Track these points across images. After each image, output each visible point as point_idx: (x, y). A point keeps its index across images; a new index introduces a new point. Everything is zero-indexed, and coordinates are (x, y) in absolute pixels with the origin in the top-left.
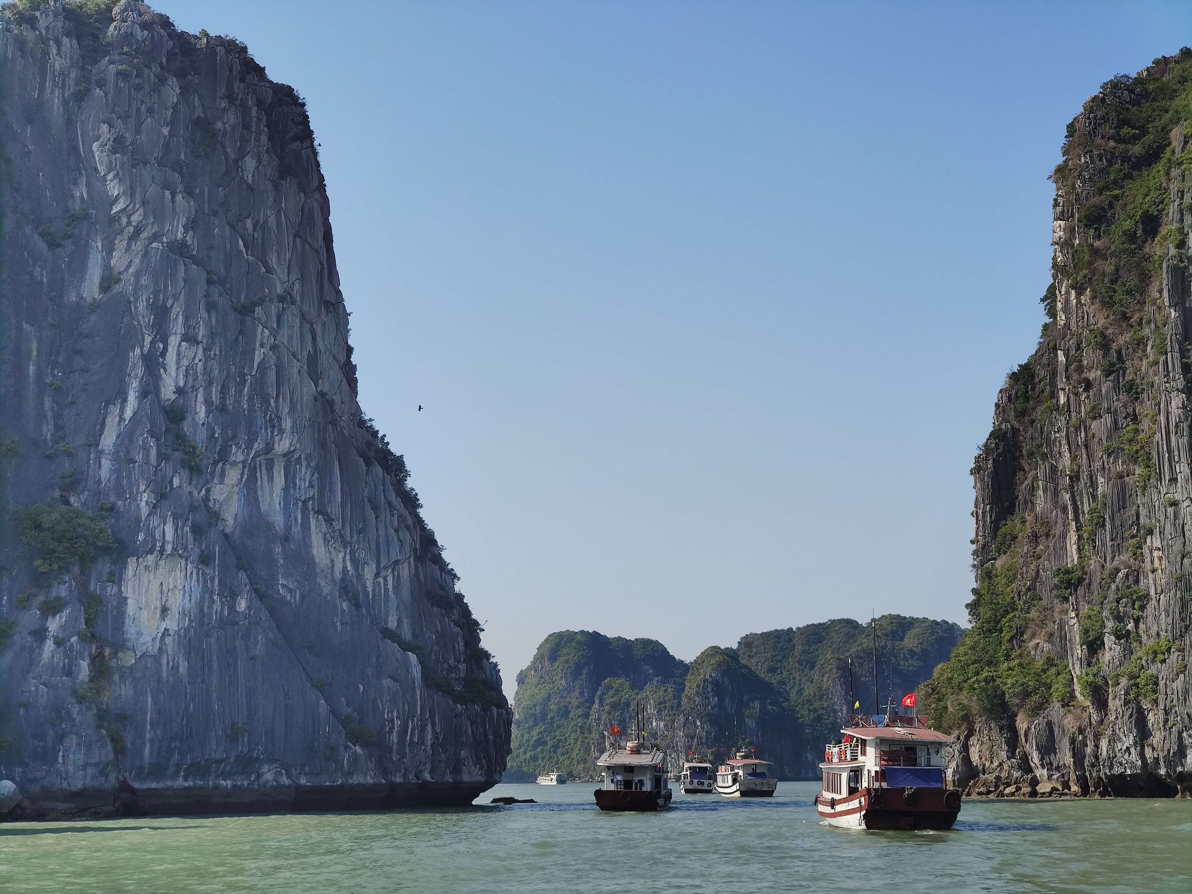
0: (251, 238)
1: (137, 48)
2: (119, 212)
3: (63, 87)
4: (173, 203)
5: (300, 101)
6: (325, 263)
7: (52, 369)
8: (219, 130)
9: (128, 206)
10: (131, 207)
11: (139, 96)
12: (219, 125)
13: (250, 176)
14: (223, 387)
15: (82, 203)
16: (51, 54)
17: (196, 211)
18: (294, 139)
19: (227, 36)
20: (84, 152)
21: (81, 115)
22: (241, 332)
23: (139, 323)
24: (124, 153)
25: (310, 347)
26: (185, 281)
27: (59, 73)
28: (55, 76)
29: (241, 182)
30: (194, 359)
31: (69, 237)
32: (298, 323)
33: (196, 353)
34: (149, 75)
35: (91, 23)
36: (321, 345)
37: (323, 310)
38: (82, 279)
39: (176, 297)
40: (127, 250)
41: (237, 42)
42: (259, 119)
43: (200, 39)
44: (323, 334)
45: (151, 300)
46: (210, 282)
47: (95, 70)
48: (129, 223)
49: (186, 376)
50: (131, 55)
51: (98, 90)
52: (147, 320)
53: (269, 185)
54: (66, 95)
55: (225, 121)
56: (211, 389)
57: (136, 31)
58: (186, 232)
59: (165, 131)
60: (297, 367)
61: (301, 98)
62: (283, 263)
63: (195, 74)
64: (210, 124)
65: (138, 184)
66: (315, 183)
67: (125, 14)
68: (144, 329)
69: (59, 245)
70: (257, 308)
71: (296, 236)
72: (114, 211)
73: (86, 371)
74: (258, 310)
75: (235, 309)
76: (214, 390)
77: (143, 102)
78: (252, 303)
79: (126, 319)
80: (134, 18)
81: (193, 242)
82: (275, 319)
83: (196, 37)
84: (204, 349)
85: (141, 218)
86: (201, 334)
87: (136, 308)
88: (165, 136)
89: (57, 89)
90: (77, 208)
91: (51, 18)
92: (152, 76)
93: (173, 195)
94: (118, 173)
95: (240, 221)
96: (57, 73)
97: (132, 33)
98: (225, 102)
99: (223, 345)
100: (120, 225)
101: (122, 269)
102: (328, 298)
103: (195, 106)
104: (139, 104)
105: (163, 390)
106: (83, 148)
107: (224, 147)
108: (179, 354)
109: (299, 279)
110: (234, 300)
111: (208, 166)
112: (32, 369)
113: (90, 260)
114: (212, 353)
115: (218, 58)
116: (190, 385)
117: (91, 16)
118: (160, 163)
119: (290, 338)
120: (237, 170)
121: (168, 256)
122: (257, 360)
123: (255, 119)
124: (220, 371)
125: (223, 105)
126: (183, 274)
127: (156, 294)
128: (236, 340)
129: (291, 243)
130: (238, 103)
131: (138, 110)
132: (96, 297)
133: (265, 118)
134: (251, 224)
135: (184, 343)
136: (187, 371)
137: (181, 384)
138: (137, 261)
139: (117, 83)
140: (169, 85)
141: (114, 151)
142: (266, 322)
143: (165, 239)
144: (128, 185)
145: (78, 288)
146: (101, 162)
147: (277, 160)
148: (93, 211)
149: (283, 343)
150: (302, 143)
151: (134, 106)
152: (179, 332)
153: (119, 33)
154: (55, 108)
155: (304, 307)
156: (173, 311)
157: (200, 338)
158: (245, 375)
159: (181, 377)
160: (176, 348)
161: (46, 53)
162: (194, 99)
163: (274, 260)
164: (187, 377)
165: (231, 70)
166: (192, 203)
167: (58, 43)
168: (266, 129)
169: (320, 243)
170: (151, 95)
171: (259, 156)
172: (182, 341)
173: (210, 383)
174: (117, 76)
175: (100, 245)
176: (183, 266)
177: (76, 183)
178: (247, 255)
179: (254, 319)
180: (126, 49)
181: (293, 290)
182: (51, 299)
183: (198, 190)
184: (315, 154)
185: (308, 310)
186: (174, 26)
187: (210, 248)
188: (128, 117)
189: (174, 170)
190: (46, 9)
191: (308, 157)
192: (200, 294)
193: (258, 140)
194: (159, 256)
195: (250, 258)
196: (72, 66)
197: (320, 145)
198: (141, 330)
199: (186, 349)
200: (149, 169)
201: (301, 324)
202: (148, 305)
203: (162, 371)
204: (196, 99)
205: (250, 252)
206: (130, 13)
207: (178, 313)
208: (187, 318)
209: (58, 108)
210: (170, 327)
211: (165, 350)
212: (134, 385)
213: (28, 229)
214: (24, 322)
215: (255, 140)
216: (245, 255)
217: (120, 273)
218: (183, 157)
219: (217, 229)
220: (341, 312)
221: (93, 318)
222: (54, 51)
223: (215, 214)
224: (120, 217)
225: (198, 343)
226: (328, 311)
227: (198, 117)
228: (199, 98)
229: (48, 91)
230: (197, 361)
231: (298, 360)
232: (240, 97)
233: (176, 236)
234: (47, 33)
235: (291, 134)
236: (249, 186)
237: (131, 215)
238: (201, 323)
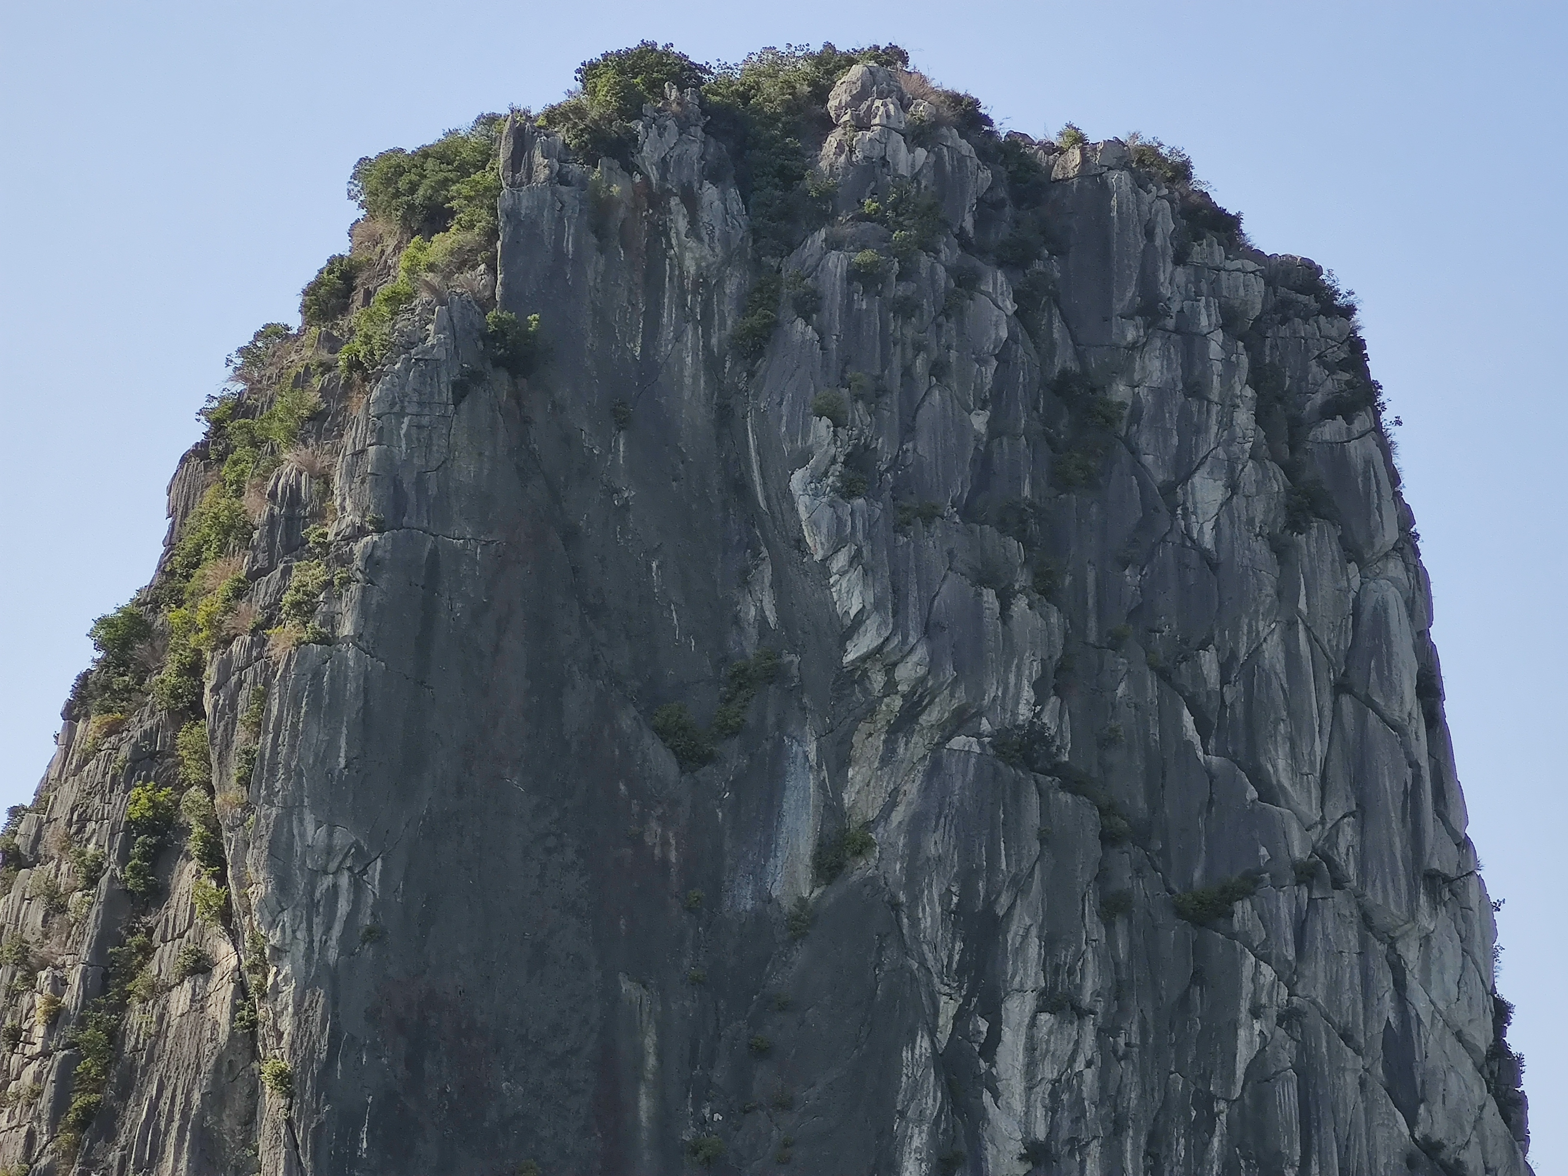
0: (1215, 704)
1: (900, 200)
2: (864, 659)
3: (706, 321)
4: (1004, 624)
5: (1340, 301)
6: (1424, 762)
7: (698, 1106)
8: (1122, 405)
9: (887, 639)
10: (895, 641)
11: (909, 332)
12: (1120, 391)
13: (1208, 527)
14: (1153, 1139)
15: (762, 635)
16: (673, 234)
17: (1066, 638)
18: (1329, 411)
19: (1135, 136)
20: (767, 498)
21: (756, 396)
22: (1198, 977)
23: (923, 963)
24: (873, 495)
25: (1388, 1010)
26: (1044, 838)
27: (695, 283)
28: (683, 293)
29: (1183, 545)
30: (1072, 1059)
31: (735, 733)
32: (1354, 942)
33: (1077, 1042)
34: (932, 271)
35: (774, 138)
36: (1420, 1002)
37: (1423, 899)
38: (768, 848)
39: (1019, 886)
40: (885, 761)
41: (1164, 151)
42: (1230, 366)
43: (1062, 151)
44: (1426, 970)
45: (955, 899)
46: (1109, 839)
47: (790, 267)
48: (891, 686)
49: (1053, 1109)
50: (883, 221)
51: (800, 324)
52: (944, 955)
53: (1261, 548)
54: (714, 341)
55: (1137, 377)
56: (1121, 1144)
57: (896, 151)
58: (1040, 700)
59: (979, 422)
60: (1355, 1071)
61: (1343, 291)
62: (1306, 770)
63: (1051, 254)
64: (1093, 390)
65: (913, 577)
66: (1391, 534)
67: (864, 106)
68: (936, 980)
69: (707, 759)
70: (1238, 905)
71: (1341, 688)
72: (850, 657)
73: (785, 1105)
74: (1242, 909)
75: (1180, 912)
76: (1129, 1147)
77: (919, 348)
78: (1224, 890)
79: (890, 956)
80: (888, 116)
81: (1060, 727)
82: (1289, 936)
83: (1050, 148)
84: (1100, 1032)
85: (921, 671)
86: (1089, 986)
87: (915, 922)
88: (977, 438)
89: (690, 327)
90: (750, 651)
91: (672, 135)
92: (941, 271)
93: (1005, 599)
94: (859, 551)
95: (1185, 659)
96: (688, 284)
97: (883, 158)
98: (1137, 328)
99: (1150, 1016)
100: (866, 691)
101: (872, 814)
102: (1436, 865)
103: (1053, 344)
104: (910, 353)
105: (990, 1152)
106: (764, 484)
107: (1134, 452)
108: (1031, 1048)
109: (1352, 814)
110: (1174, 887)
111: (1094, 509)
112: (645, 1105)
113: (788, 793)
114: (1121, 1041)
115: (1114, 203)
116: (1064, 1134)
117: (774, 118)
118: (968, 512)
119: (1334, 987)
120: (1173, 514)
121: (997, 772)
122: (1244, 1055)
123: (1218, 367)
124: (1144, 1091)
125: (1131, 335)
126: (1037, 821)
127: (967, 879)
128: (1185, 1000)
129: (1328, 713)
130: (1170, 323)
131: (907, 372)
132: (806, 895)
133: (1244, 360)
134: (1215, 666)
135: (1044, 1017)
136: (1054, 1095)
137: (1040, 1132)
138: (912, 789)
139: (851, 301)
140: (987, 294)
141: (847, 491)
142: (1264, 943)
143: (985, 725)
144: (887, 581)
145: (758, 874)
146: (815, 524)
147: (1281, 475)
148: (792, 657)
149: (1314, 1002)
150: (1349, 421)
151: (896, 362)
152: (1030, 984)
153: (849, 160)
154: (688, 381)
155: (1369, 894)
156: (1013, 928)
157: (1086, 999)
158: (1211, 1099)
159: (1040, 1112)
160: (1023, 1030)
161: (660, 232)
162: (1050, 324)
163: (1281, 764)
164: (1054, 1111)
165: (1149, 234)
166: (1054, 620)
167: (691, 200)
168: (1249, 392)
169: (1408, 707)
170: (939, 326)
171: (1231, 470)
172: (1040, 1010)
173: (1118, 1127)
174: (849, 283)
175: (812, 749)
176: (1035, 799)
177: (745, 581)
178: (1206, 752)
179: (1232, 936)
180: (870, 205)
181: (1336, 845)
182: (690, 909)
183: (1068, 580)
184: (1386, 448)
185: (1380, 901)
186: (990, 123)
187: (1108, 741)
188: (881, 392)
189: (1003, 527)
190: (658, 111)
191: (1368, 462)
192: (1084, 875)
193: (1227, 423)
194: (971, 770)
195: (1214, 760)
196: (727, 261)
197: (1399, 423)
198: (930, 983)
199: (1050, 1032)
200: (939, 533)
201: (1363, 942)
202: (947, 911)
203: (987, 1097)
204: (1057, 324)
205: (1212, 743)
206: (878, 103)
207: (1028, 930)
208: (1050, 943)
209: (695, 378)
210: (1006, 973)
211: (994, 1037)
212: (916, 1142)
213: (626, 721)
214: (621, 976)
215: (1220, 423)
216: (1200, 754)
217: (868, 826)
218: (1027, 491)
219: (1123, 685)
220: (1474, 902)
221: (800, 956)
222: (682, 224)
223: (1116, 642)
224: (865, 671)
225: (1081, 1013)
226: (1435, 901)
227: (1064, 372)
228: (1065, 319)
229: (669, 333)
230: (1080, 1065)
231: (1358, 1051)
232: (1175, 307)
233: (1014, 714)
234: (663, 177)
235: (1318, 398)
236: (1204, 554)
237: (895, 665)
238: (1090, 956)
